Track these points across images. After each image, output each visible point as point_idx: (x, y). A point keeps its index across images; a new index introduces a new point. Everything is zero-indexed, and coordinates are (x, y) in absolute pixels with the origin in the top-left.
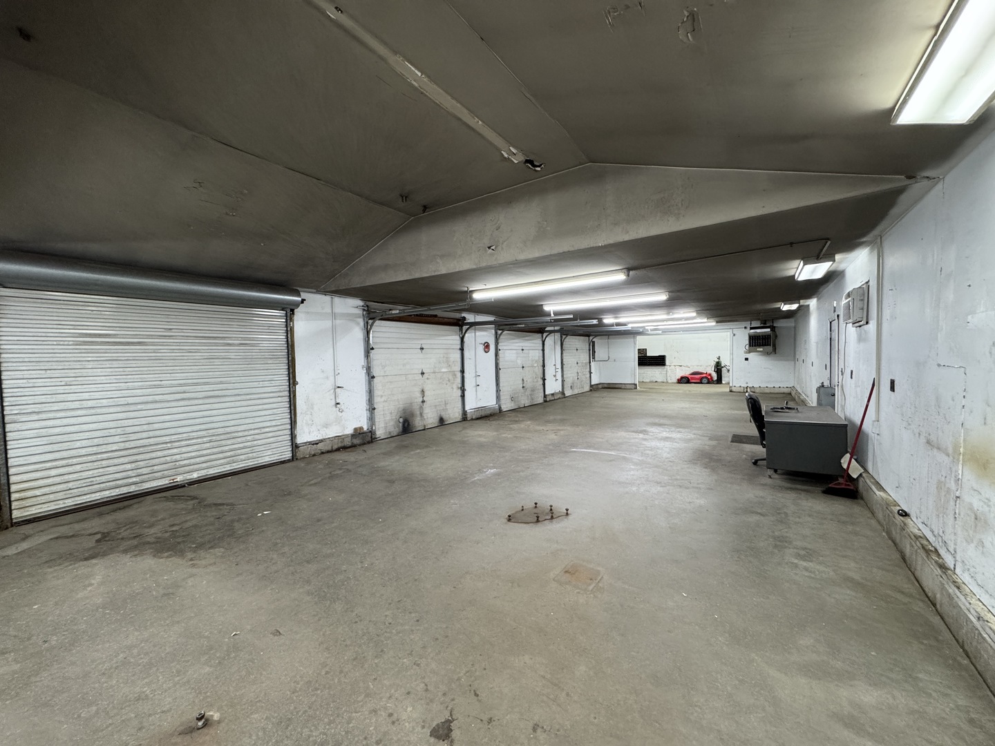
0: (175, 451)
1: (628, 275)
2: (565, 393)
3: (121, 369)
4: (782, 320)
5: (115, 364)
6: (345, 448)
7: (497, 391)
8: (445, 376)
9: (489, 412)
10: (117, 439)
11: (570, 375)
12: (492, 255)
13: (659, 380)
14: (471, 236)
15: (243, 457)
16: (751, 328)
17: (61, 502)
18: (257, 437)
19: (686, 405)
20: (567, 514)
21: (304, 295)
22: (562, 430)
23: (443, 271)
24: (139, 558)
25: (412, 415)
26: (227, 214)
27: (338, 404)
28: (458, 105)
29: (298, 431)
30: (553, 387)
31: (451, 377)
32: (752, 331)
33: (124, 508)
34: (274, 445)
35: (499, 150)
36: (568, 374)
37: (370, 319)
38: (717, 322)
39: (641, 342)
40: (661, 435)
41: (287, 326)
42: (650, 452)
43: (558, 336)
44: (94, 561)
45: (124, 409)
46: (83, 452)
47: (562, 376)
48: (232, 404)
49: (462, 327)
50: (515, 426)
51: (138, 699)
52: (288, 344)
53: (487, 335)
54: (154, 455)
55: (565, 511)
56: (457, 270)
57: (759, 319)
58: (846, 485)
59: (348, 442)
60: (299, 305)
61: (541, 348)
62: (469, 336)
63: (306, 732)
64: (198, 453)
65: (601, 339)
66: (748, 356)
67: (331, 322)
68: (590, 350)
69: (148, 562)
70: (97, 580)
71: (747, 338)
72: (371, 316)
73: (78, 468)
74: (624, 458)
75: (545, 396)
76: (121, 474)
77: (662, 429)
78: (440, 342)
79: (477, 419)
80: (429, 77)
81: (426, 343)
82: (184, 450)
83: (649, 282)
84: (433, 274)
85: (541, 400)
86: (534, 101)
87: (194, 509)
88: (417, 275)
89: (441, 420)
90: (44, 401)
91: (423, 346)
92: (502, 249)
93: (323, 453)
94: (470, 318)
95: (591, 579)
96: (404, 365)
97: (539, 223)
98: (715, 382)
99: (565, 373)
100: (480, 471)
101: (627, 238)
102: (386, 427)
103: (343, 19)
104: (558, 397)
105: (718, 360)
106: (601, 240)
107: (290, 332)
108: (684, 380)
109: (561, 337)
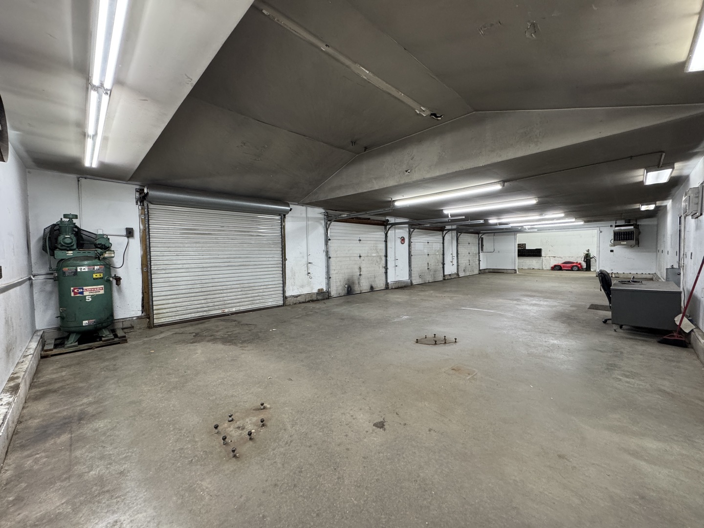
0: (225, 295)
1: (504, 186)
2: (460, 274)
3: (200, 248)
4: (645, 220)
5: (198, 245)
6: (313, 301)
7: (409, 271)
8: (374, 258)
9: (404, 285)
10: (198, 286)
11: (464, 262)
12: (408, 175)
13: (535, 268)
14: (395, 164)
15: (258, 301)
16: (616, 226)
17: (174, 317)
18: (265, 290)
19: (556, 284)
20: (456, 341)
21: (292, 206)
22: (456, 297)
23: (377, 187)
24: (215, 344)
25: (353, 283)
26: (256, 160)
27: (309, 273)
28: (390, 86)
29: (287, 289)
30: (450, 269)
31: (379, 260)
32: (617, 228)
33: (202, 323)
34: (274, 296)
35: (414, 110)
36: (461, 261)
37: (329, 221)
38: (585, 222)
39: (521, 239)
40: (531, 302)
41: (281, 225)
42: (520, 312)
43: (454, 233)
44: (195, 344)
45: (202, 270)
46: (184, 291)
47: (458, 262)
48: (253, 270)
49: (386, 226)
50: (422, 293)
51: (232, 396)
52: (282, 236)
53: (403, 232)
54: (215, 296)
55: (455, 340)
56: (385, 187)
57: (624, 219)
58: (678, 337)
59: (314, 298)
60: (288, 213)
61: (442, 242)
62: (391, 233)
63: (311, 417)
64: (235, 297)
65: (488, 236)
66: (612, 248)
67: (305, 222)
68: (479, 244)
69: (220, 346)
70: (199, 351)
71: (612, 234)
72: (329, 219)
73: (181, 300)
74: (500, 315)
75: (444, 276)
76: (200, 305)
77: (532, 299)
78: (372, 236)
79: (396, 288)
80: (373, 73)
81: (362, 236)
82: (229, 294)
83: (520, 191)
84: (370, 190)
85: (441, 278)
86: (437, 79)
87: (236, 325)
88: (360, 191)
89: (372, 288)
90: (167, 263)
91: (361, 239)
92: (415, 171)
93: (300, 303)
94: (392, 220)
95: (469, 374)
96: (349, 250)
97: (439, 153)
98: (585, 270)
99: (459, 260)
100: (398, 317)
101: (499, 160)
102: (337, 290)
103: (329, 50)
104: (454, 277)
105: (587, 253)
106: (482, 162)
107: (283, 228)
108: (557, 268)
109: (457, 234)
